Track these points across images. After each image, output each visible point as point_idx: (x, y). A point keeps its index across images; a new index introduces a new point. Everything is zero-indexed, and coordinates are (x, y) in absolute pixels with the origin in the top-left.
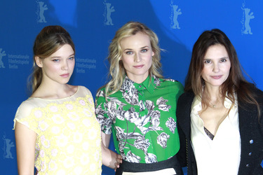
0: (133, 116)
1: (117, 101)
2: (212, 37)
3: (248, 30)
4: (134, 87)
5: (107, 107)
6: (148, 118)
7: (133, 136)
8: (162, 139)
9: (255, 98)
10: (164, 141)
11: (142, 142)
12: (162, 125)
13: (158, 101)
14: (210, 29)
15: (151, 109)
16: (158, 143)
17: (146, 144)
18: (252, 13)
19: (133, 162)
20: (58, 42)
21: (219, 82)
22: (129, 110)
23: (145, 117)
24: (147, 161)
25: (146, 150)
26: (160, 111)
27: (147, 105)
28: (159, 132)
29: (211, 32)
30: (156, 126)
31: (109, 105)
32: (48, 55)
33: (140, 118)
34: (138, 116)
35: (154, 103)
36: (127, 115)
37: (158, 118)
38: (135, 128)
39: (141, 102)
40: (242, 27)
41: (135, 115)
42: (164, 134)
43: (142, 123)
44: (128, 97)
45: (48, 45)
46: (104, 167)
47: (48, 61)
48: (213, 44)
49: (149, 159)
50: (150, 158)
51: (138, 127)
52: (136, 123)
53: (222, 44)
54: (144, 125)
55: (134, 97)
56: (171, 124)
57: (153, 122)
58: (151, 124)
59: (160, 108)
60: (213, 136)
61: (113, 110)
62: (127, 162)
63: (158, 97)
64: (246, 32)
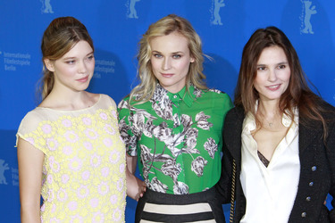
0: (164, 134)
1: (146, 113)
2: (266, 37)
3: (308, 28)
4: (167, 97)
5: (132, 121)
6: (183, 137)
7: (162, 158)
8: (198, 165)
9: (320, 112)
10: (200, 167)
11: (171, 167)
12: (199, 147)
13: (198, 116)
14: (264, 27)
15: (188, 126)
16: (193, 169)
17: (176, 170)
18: (314, 7)
19: (159, 191)
20: (71, 39)
21: (277, 94)
22: (161, 125)
23: (179, 134)
24: (176, 192)
25: (175, 177)
26: (199, 128)
27: (183, 120)
28: (195, 155)
29: (265, 31)
30: (192, 147)
31: (135, 117)
32: (60, 56)
33: (173, 135)
34: (170, 133)
35: (192, 118)
36: (156, 131)
37: (194, 137)
38: (165, 148)
39: (175, 115)
40: (300, 24)
41: (166, 131)
42: (200, 159)
43: (174, 143)
44: (159, 109)
45: (59, 44)
46: (128, 199)
47: (60, 63)
48: (268, 45)
49: (179, 189)
50: (180, 187)
51: (169, 147)
52: (166, 142)
53: (279, 45)
54: (176, 145)
55: (167, 109)
56: (211, 147)
57: (188, 142)
58: (185, 144)
59: (199, 126)
60: (268, 162)
61: (140, 124)
62: (152, 191)
63: (197, 111)
64: (305, 31)
